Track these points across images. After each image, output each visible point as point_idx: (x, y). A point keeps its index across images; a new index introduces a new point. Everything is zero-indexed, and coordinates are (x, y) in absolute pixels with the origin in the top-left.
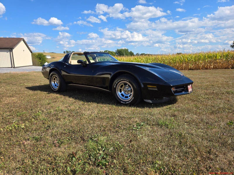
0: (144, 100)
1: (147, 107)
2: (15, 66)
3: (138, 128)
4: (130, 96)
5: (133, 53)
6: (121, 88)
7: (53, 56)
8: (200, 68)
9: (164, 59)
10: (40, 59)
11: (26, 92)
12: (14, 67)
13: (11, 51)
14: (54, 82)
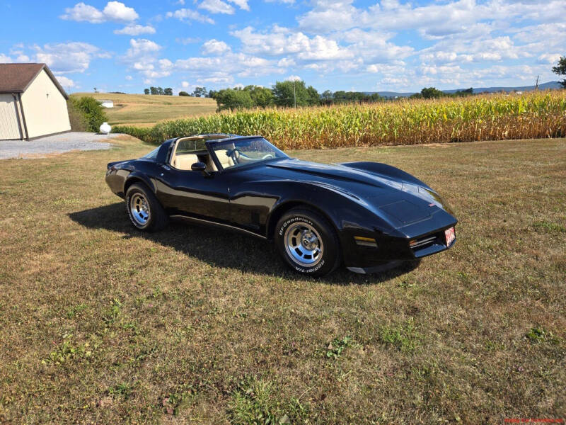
0: (349, 268)
1: (354, 282)
2: (30, 136)
3: (336, 353)
4: (315, 255)
5: (316, 92)
6: (294, 236)
7: (118, 100)
8: (477, 136)
9: (392, 114)
10: (88, 112)
11: (73, 234)
12: (27, 139)
13: (17, 98)
14: (138, 208)
